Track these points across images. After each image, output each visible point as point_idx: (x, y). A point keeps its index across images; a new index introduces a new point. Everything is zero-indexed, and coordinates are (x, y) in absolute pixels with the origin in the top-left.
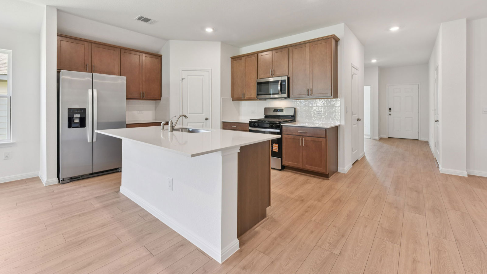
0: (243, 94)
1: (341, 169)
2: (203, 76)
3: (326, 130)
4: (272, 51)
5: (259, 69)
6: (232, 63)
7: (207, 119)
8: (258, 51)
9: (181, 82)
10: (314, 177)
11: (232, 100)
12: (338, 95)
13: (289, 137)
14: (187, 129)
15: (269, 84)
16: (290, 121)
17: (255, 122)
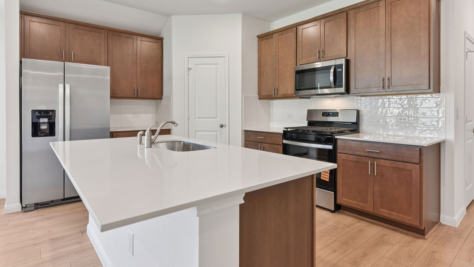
0: (275, 90)
1: (445, 219)
2: (217, 64)
3: (421, 149)
4: (320, 20)
5: (299, 50)
6: (258, 45)
7: (222, 126)
8: (298, 23)
9: (186, 73)
10: (394, 230)
11: (260, 99)
12: (441, 87)
13: (348, 159)
14: (182, 142)
15: (316, 72)
16: (349, 131)
17: (291, 132)
